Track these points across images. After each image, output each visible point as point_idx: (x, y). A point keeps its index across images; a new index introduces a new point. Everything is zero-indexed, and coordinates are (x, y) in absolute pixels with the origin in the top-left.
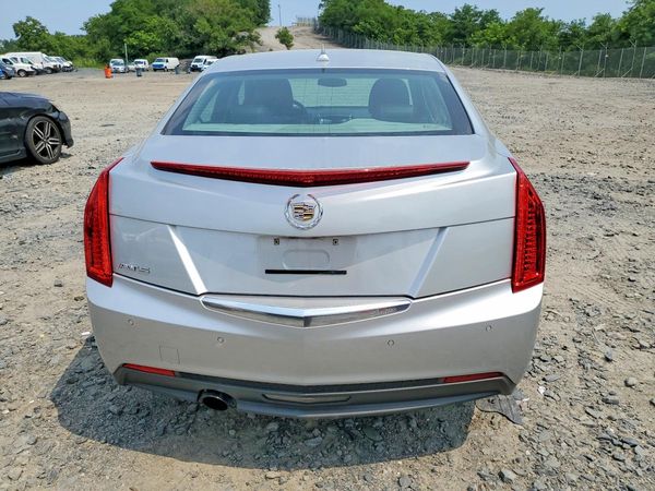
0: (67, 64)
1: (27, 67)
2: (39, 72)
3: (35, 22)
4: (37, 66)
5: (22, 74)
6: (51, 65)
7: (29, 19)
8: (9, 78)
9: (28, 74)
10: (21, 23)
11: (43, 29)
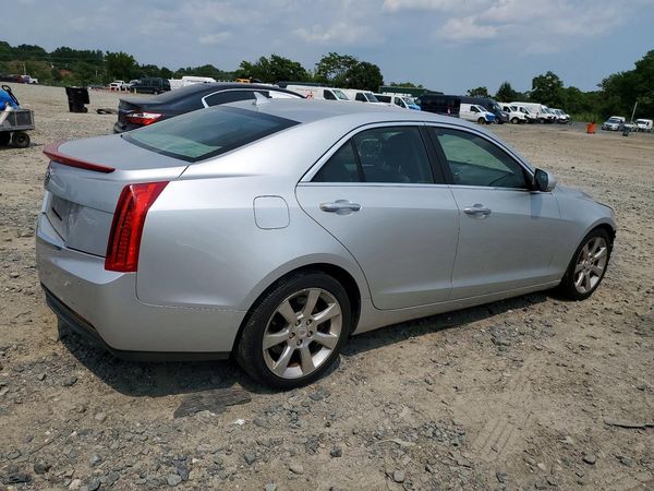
0: (563, 117)
1: (521, 115)
2: (531, 121)
3: (554, 77)
4: (532, 115)
5: (515, 121)
6: (546, 116)
7: (549, 74)
8: (501, 123)
9: (520, 122)
10: (541, 77)
11: (560, 83)
